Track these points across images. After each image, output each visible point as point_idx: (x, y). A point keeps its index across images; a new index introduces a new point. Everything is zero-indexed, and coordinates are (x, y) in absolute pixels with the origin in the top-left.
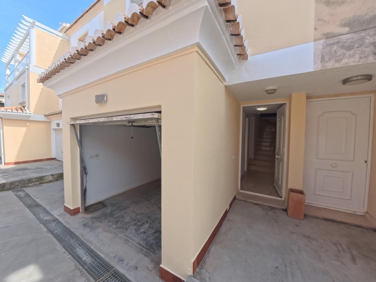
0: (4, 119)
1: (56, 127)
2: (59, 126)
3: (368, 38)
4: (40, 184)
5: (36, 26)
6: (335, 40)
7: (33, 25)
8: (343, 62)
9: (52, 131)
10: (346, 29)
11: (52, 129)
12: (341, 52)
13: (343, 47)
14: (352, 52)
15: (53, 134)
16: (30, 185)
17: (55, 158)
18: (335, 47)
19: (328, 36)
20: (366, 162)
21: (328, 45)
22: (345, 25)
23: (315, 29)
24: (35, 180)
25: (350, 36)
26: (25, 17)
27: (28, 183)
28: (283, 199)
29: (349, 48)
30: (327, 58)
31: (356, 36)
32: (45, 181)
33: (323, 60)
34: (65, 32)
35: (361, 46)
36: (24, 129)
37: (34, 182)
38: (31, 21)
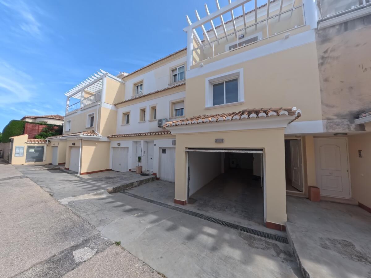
0: (84, 140)
1: (117, 146)
2: (120, 145)
3: (345, 122)
4: (132, 188)
5: (108, 76)
6: (331, 121)
7: (106, 75)
8: (336, 130)
9: (111, 148)
10: (335, 117)
11: (112, 147)
12: (334, 126)
13: (335, 124)
14: (339, 127)
15: (111, 150)
16: (127, 188)
17: (111, 169)
18: (332, 124)
19: (328, 119)
20: (347, 171)
21: (328, 122)
22: (335, 116)
23: (322, 115)
24: (129, 185)
25: (338, 120)
26: (101, 70)
27: (126, 188)
28: (303, 193)
29: (338, 125)
30: (329, 128)
31: (340, 121)
32: (133, 186)
33: (327, 128)
34: (122, 79)
35: (342, 125)
36: (93, 148)
37: (129, 186)
38: (105, 73)
